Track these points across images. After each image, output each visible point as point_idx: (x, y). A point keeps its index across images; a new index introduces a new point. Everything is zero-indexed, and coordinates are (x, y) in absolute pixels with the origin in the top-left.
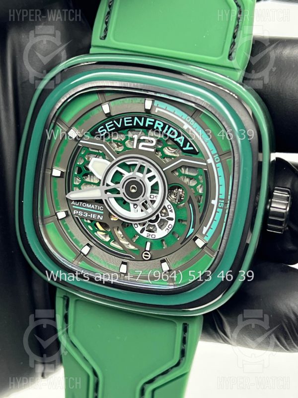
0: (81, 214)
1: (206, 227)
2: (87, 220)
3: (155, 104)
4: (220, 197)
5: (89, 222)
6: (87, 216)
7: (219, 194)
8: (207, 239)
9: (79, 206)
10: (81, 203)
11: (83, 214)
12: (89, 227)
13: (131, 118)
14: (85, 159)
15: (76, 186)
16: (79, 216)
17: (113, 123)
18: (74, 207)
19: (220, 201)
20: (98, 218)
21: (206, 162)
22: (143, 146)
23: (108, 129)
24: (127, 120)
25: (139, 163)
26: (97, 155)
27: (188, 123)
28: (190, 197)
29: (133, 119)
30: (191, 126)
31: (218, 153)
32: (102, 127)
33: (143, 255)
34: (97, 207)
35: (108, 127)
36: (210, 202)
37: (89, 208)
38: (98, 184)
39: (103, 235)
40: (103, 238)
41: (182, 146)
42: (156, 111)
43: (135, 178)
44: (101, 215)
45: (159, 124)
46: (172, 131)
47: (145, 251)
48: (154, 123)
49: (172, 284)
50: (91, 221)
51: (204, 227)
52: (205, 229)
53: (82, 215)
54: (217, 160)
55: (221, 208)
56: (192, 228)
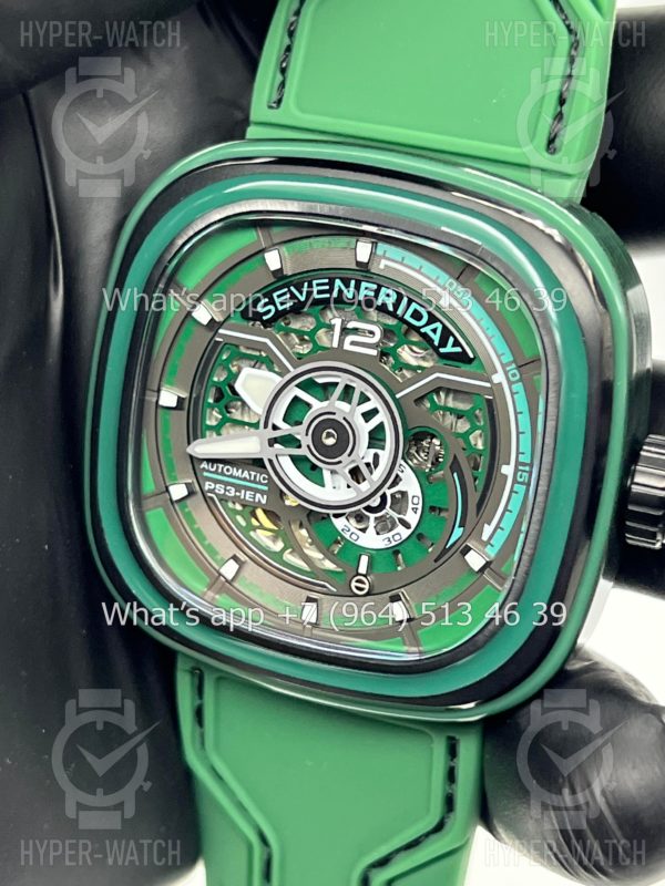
0: (220, 489)
1: (489, 525)
2: (234, 503)
3: (380, 252)
4: (520, 460)
5: (238, 507)
6: (233, 494)
7: (518, 453)
8: (492, 552)
9: (216, 472)
10: (221, 466)
11: (225, 490)
12: (239, 518)
13: (327, 281)
14: (230, 371)
15: (211, 428)
16: (216, 494)
17: (290, 292)
18: (206, 474)
19: (521, 468)
20: (257, 500)
21: (489, 380)
22: (353, 343)
23: (278, 305)
24: (318, 285)
25: (342, 380)
26: (257, 362)
27: (451, 293)
28: (455, 457)
29: (331, 283)
30: (458, 300)
31: (515, 361)
32: (267, 300)
33: (354, 584)
34: (255, 477)
35: (277, 301)
36: (499, 469)
37: (238, 478)
38: (256, 426)
39: (268, 537)
40: (268, 543)
41: (436, 343)
42: (382, 266)
43: (334, 414)
44: (263, 493)
45: (388, 295)
46: (416, 311)
47: (358, 574)
48: (377, 292)
49: (415, 649)
50: (244, 506)
51: (486, 525)
52: (488, 530)
53: (222, 492)
55: (522, 483)
56: (460, 526)
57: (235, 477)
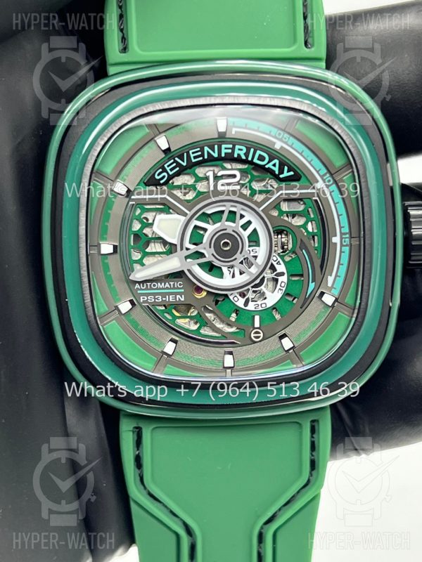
0: (151, 299)
1: (331, 275)
3: (231, 123)
4: (343, 232)
6: (161, 300)
7: (340, 228)
8: (336, 292)
9: (147, 289)
10: (149, 284)
11: (155, 299)
12: (166, 314)
13: (199, 149)
14: (142, 222)
15: (136, 262)
16: (149, 303)
17: (175, 161)
18: (139, 292)
19: (343, 236)
20: (178, 300)
23: (169, 171)
24: (193, 153)
25: (227, 207)
27: (281, 140)
28: (301, 240)
29: (202, 150)
30: (286, 143)
31: (329, 171)
32: (161, 170)
33: (252, 335)
34: (174, 285)
35: (168, 169)
36: (330, 240)
37: (162, 289)
38: (171, 249)
39: (186, 323)
40: (187, 326)
41: (277, 173)
42: (233, 133)
43: (226, 230)
44: (180, 294)
45: (241, 150)
46: (260, 155)
47: (254, 328)
48: (233, 149)
49: (301, 365)
51: (329, 277)
52: (330, 279)
53: (153, 300)
54: (329, 181)
55: (346, 245)
56: (312, 282)
57: (160, 289)
